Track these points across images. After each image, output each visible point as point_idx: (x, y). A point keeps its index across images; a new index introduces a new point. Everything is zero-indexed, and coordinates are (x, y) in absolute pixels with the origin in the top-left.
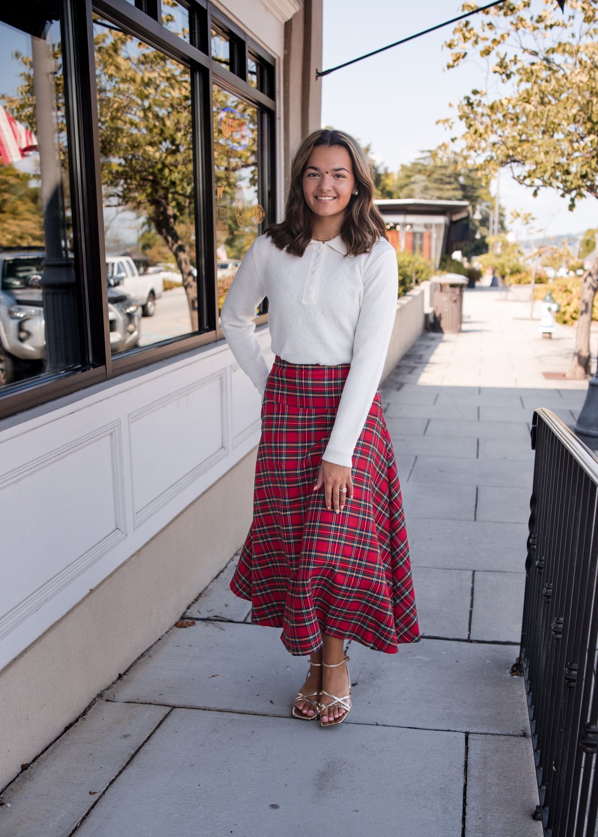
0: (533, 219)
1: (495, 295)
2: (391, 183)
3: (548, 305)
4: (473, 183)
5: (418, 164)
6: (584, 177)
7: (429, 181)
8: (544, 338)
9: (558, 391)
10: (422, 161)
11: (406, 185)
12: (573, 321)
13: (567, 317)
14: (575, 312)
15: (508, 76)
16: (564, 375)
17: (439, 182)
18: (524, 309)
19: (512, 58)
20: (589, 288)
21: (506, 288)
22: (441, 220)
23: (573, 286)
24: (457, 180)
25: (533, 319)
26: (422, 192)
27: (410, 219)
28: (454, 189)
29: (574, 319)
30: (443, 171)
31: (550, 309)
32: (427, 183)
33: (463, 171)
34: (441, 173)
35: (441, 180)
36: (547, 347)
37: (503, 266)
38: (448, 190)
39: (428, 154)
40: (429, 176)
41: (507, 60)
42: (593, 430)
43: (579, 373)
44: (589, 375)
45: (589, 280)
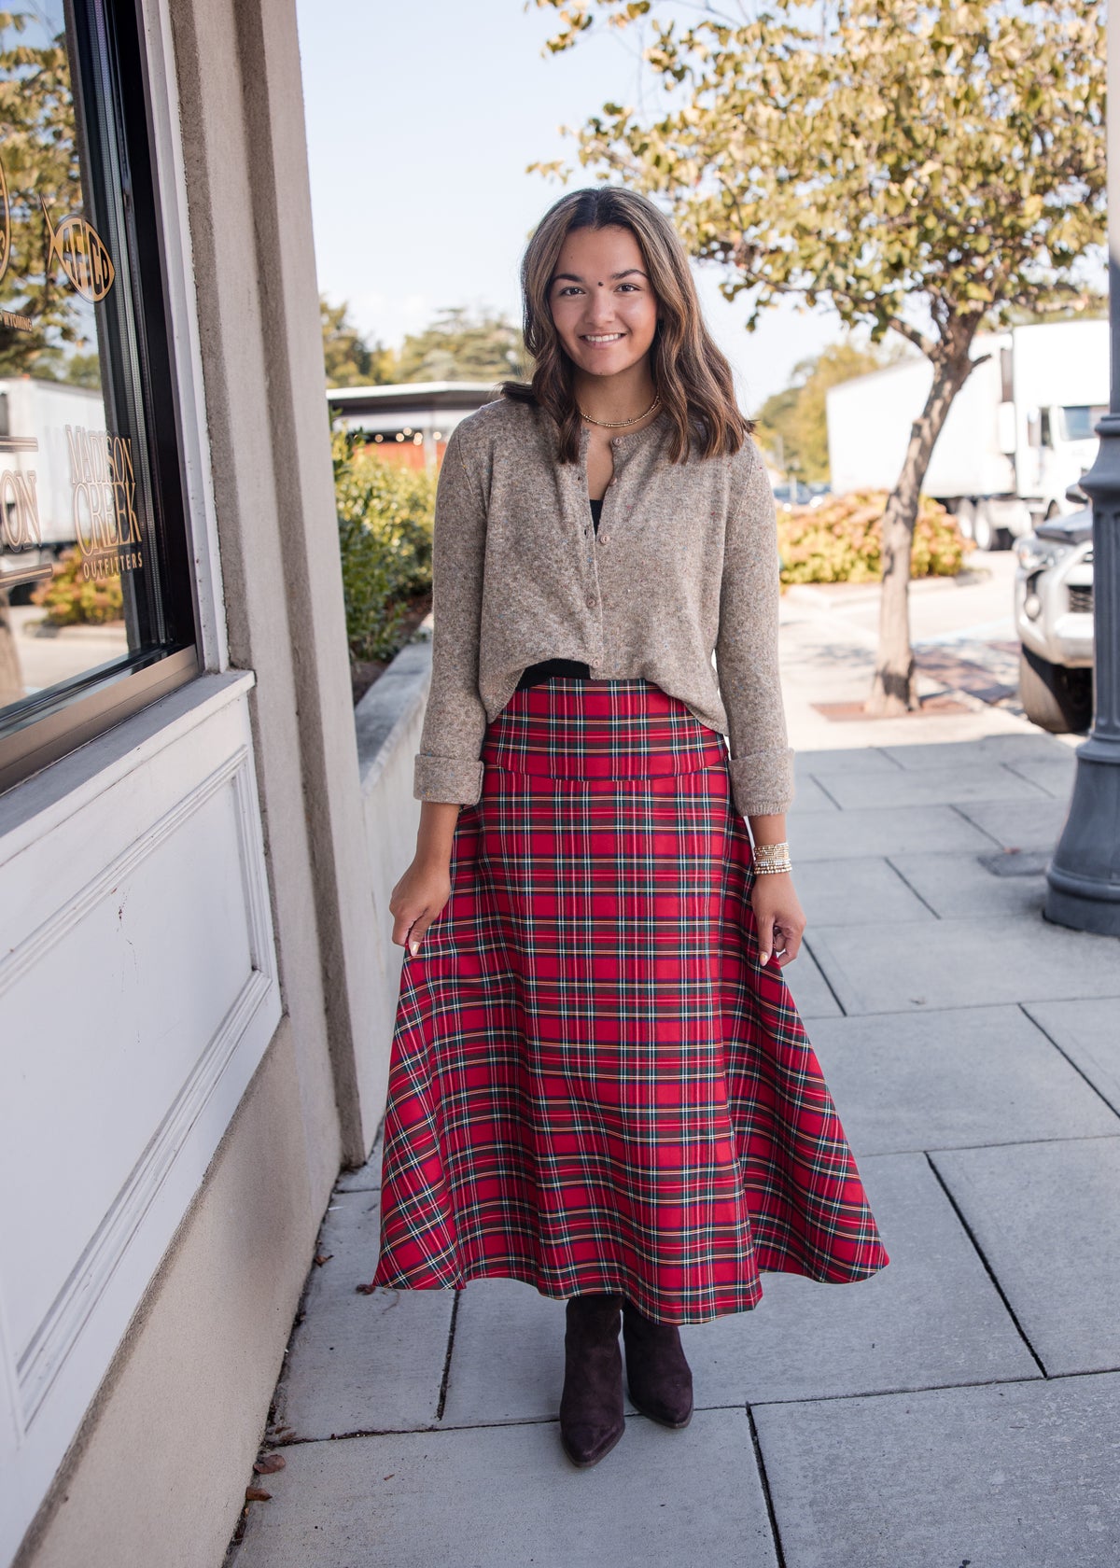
2: (390, 367)
5: (435, 332)
6: (896, 267)
7: (457, 360)
10: (441, 328)
11: (419, 367)
15: (679, 75)
17: (472, 361)
19: (685, 35)
20: (895, 521)
24: (504, 357)
26: (446, 376)
32: (454, 364)
34: (476, 346)
35: (477, 358)
39: (451, 316)
40: (456, 352)
41: (675, 39)
43: (894, 703)
44: (914, 702)
45: (895, 504)
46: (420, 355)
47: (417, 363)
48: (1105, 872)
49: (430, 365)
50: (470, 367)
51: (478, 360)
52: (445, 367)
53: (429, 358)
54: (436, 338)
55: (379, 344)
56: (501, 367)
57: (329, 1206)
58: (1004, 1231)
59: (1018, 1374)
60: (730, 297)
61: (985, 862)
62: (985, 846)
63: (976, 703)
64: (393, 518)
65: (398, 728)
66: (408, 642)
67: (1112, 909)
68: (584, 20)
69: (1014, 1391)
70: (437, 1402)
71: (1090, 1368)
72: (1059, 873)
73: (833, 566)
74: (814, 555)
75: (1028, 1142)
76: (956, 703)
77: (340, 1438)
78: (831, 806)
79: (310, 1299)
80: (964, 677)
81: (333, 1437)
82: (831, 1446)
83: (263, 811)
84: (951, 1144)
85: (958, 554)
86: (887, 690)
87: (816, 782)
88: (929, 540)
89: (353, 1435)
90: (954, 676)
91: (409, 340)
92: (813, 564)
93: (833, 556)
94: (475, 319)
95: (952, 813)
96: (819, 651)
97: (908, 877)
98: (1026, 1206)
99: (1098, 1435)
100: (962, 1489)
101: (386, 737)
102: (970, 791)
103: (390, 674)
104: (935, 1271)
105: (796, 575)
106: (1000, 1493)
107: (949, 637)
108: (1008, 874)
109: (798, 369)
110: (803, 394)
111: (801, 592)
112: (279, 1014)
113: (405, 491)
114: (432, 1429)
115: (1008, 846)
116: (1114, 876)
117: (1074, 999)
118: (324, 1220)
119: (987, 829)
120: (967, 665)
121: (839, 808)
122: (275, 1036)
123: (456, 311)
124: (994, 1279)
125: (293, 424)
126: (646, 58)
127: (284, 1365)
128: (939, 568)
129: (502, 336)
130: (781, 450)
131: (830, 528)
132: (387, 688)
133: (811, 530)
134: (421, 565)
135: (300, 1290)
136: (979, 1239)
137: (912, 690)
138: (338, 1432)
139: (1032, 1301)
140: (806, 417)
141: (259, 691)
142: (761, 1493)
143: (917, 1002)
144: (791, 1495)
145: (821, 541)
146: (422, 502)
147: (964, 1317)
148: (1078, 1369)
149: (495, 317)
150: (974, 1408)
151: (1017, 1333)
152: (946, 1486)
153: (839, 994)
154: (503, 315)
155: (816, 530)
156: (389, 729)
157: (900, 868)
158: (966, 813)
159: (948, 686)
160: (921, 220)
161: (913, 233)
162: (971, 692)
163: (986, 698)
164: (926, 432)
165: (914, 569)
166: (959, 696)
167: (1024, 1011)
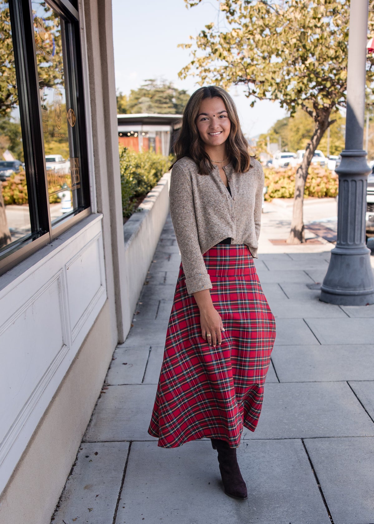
2: (125, 103)
4: (182, 103)
5: (143, 89)
6: (300, 92)
7: (152, 101)
9: (288, 255)
10: (146, 88)
11: (136, 105)
12: (271, 199)
13: (267, 196)
14: (272, 192)
15: (232, 14)
16: (286, 242)
17: (158, 102)
20: (300, 177)
22: (168, 128)
23: (269, 174)
24: (171, 100)
26: (147, 110)
27: (146, 128)
28: (169, 107)
29: (271, 197)
30: (161, 95)
32: (150, 103)
33: (174, 94)
34: (160, 96)
35: (160, 101)
38: (165, 108)
39: (150, 82)
40: (151, 98)
42: (338, 290)
43: (296, 240)
44: (304, 241)
45: (300, 172)
46: (137, 99)
47: (135, 102)
48: (335, 286)
49: (140, 103)
50: (157, 105)
51: (159, 102)
52: (147, 104)
53: (140, 100)
54: (144, 92)
55: (121, 93)
56: (169, 105)
60: (247, 96)
61: (309, 286)
62: (310, 282)
63: (325, 242)
64: (130, 171)
65: (133, 236)
66: (135, 212)
67: (337, 297)
70: (141, 380)
71: (290, 382)
72: (325, 287)
73: (289, 193)
74: (282, 188)
75: (293, 345)
76: (318, 241)
78: (267, 270)
79: (112, 365)
80: (325, 233)
83: (104, 248)
86: (295, 236)
87: (264, 263)
88: (326, 183)
89: (123, 385)
90: (321, 233)
91: (133, 92)
92: (282, 191)
93: (290, 188)
94: (159, 84)
95: (304, 273)
96: (278, 222)
97: (283, 288)
98: (287, 356)
99: (287, 391)
101: (130, 237)
102: (312, 267)
103: (130, 221)
105: (275, 195)
107: (325, 219)
108: (314, 289)
111: (277, 201)
112: (106, 298)
113: (134, 162)
114: (141, 384)
115: (317, 282)
116: (338, 287)
117: (319, 318)
118: (114, 352)
119: (312, 277)
120: (329, 229)
121: (269, 270)
122: (106, 302)
123: (151, 80)
127: (107, 375)
128: (329, 194)
129: (170, 92)
130: (280, 143)
131: (289, 177)
132: (129, 225)
133: (282, 178)
134: (139, 186)
135: (110, 363)
137: (303, 236)
138: (120, 384)
140: (291, 130)
141: (104, 219)
145: (285, 182)
146: (139, 165)
148: (287, 382)
149: (167, 84)
151: (276, 377)
154: (170, 83)
155: (284, 178)
156: (131, 235)
157: (282, 286)
158: (308, 273)
159: (318, 236)
160: (309, 75)
161: (306, 79)
162: (325, 238)
163: (330, 240)
164: (311, 146)
165: (320, 194)
166: (320, 239)
167: (304, 320)
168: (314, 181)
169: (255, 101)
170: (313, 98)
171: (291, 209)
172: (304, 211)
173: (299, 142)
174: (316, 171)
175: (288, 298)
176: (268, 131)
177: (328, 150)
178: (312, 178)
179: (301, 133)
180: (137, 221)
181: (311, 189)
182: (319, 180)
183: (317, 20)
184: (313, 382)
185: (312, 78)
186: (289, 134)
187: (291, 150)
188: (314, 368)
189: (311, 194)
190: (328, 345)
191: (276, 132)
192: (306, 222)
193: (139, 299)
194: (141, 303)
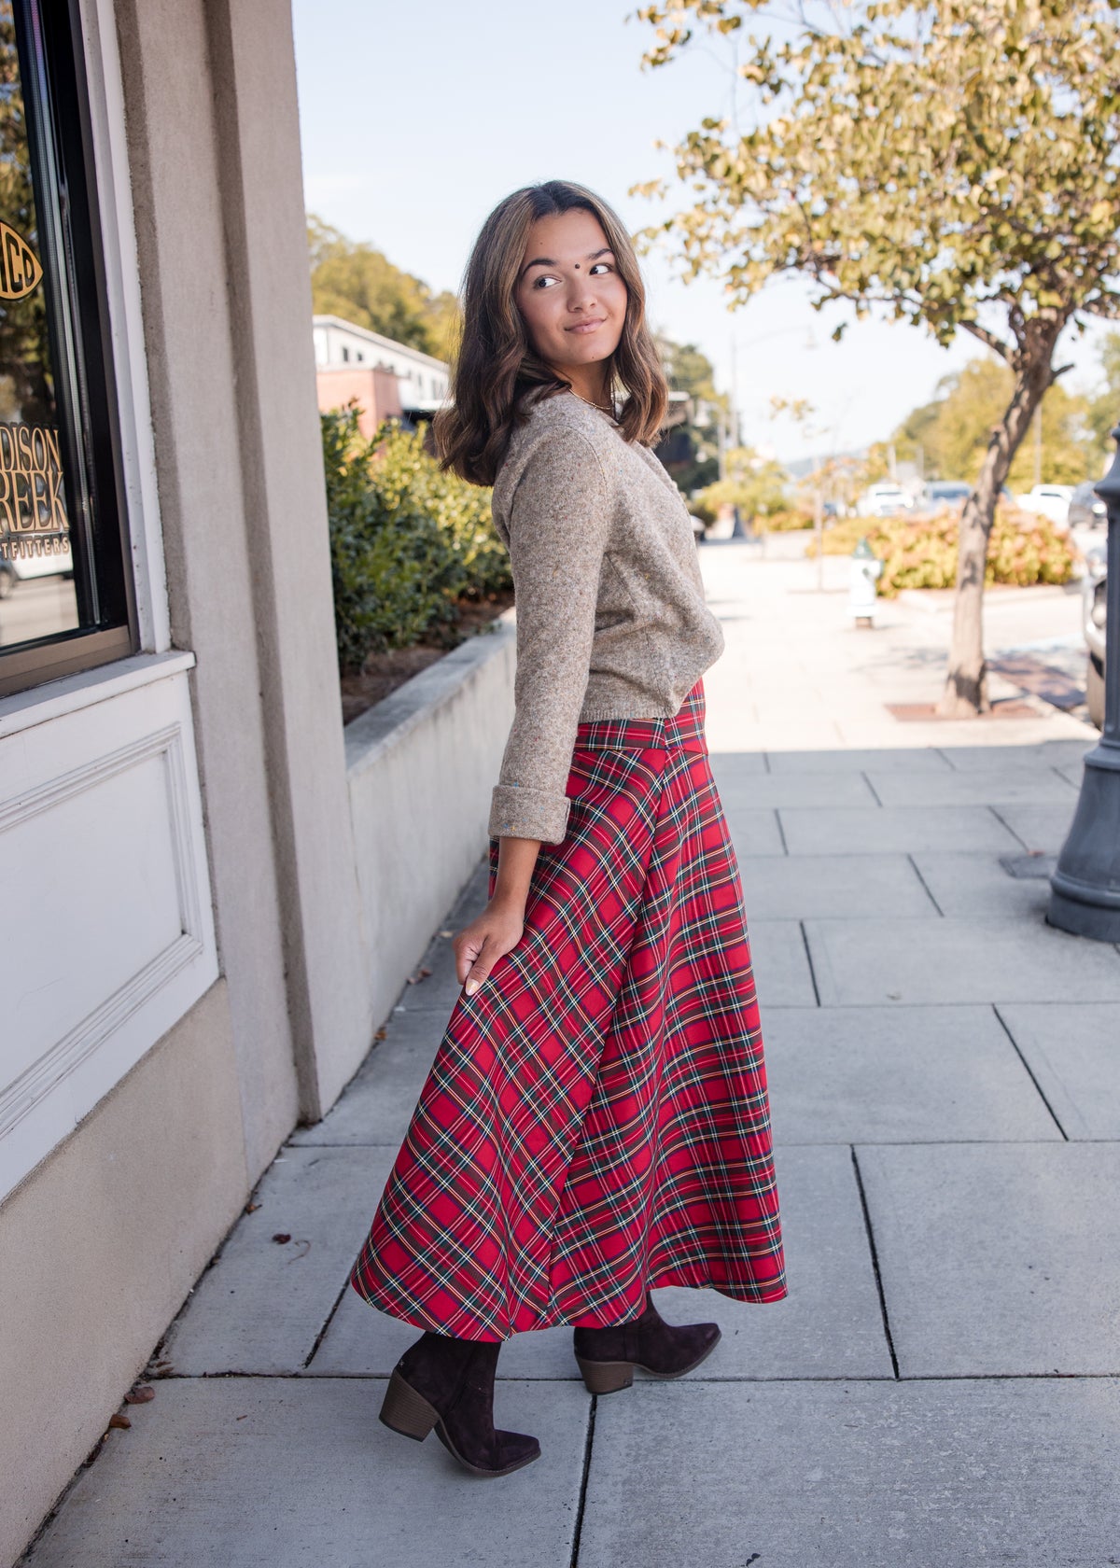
0: (811, 410)
1: (741, 551)
3: (862, 564)
6: (968, 276)
8: (859, 627)
9: (939, 752)
12: (897, 591)
13: (885, 585)
14: (899, 574)
15: (776, 88)
16: (933, 710)
18: (804, 574)
19: (781, 49)
20: (973, 526)
21: (759, 539)
23: (891, 528)
25: (821, 590)
29: (897, 587)
31: (866, 572)
36: (870, 647)
37: (754, 501)
41: (771, 53)
43: (964, 706)
44: (985, 706)
45: (973, 510)
48: (1102, 878)
57: (276, 1158)
58: (903, 1229)
59: (870, 1373)
60: (818, 307)
61: (1009, 865)
62: (1011, 848)
63: (1048, 708)
65: (420, 714)
66: (478, 633)
67: (1109, 916)
68: (683, 34)
69: (860, 1390)
70: (309, 1350)
71: (944, 1374)
72: (1063, 878)
73: (943, 574)
74: (926, 562)
75: (957, 1142)
76: (1027, 708)
77: (211, 1376)
78: (873, 803)
79: (229, 1244)
80: (1046, 682)
81: (205, 1375)
82: (662, 1428)
84: (879, 1138)
85: (1068, 564)
86: (960, 692)
87: (866, 780)
88: (1040, 549)
89: (223, 1375)
90: (1035, 682)
92: (924, 570)
93: (944, 563)
95: (989, 815)
96: (911, 654)
97: (924, 875)
98: (934, 1205)
99: (930, 1441)
100: (776, 1483)
102: (1013, 794)
103: (446, 662)
104: (822, 1264)
105: (908, 580)
106: (813, 1490)
107: (1044, 644)
108: (1025, 876)
109: (942, 382)
110: (945, 407)
111: (911, 597)
112: (216, 976)
114: (296, 1376)
115: (1032, 848)
116: (1113, 882)
117: (1049, 1003)
118: (266, 1171)
119: (1017, 831)
120: (1054, 672)
121: (880, 804)
122: (204, 997)
124: (878, 1276)
125: (259, 419)
126: (741, 73)
127: (185, 1304)
128: (1048, 577)
130: (921, 460)
131: (942, 536)
133: (923, 537)
135: (223, 1235)
136: (876, 1236)
137: (983, 693)
138: (211, 1371)
139: (909, 1302)
141: (199, 672)
142: (581, 1467)
143: (893, 998)
144: (607, 1471)
145: (932, 548)
147: (835, 1311)
148: (932, 1373)
150: (815, 1402)
151: (883, 1332)
152: (762, 1478)
153: (819, 985)
155: (929, 538)
157: (920, 865)
158: (1002, 815)
159: (1025, 691)
160: (995, 228)
161: (987, 241)
162: (1047, 698)
163: (1062, 703)
164: (1004, 439)
165: (1024, 577)
166: (1033, 701)
167: (996, 1012)
168: (1007, 544)
169: (844, 325)
170: (1009, 297)
171: (949, 616)
172: (987, 623)
173: (966, 456)
174: (1013, 519)
175: (941, 914)
176: (893, 434)
177: (1038, 472)
178: (1003, 537)
179: (970, 435)
180: (466, 661)
181: (1002, 565)
182: (1020, 541)
183: (1016, 57)
184: (1046, 1376)
185: (1006, 237)
186: (943, 441)
187: (946, 475)
188: (1047, 1279)
189: (1001, 578)
190: (1096, 1141)
191: (910, 433)
192: (990, 654)
193: (448, 917)
194: (447, 934)
